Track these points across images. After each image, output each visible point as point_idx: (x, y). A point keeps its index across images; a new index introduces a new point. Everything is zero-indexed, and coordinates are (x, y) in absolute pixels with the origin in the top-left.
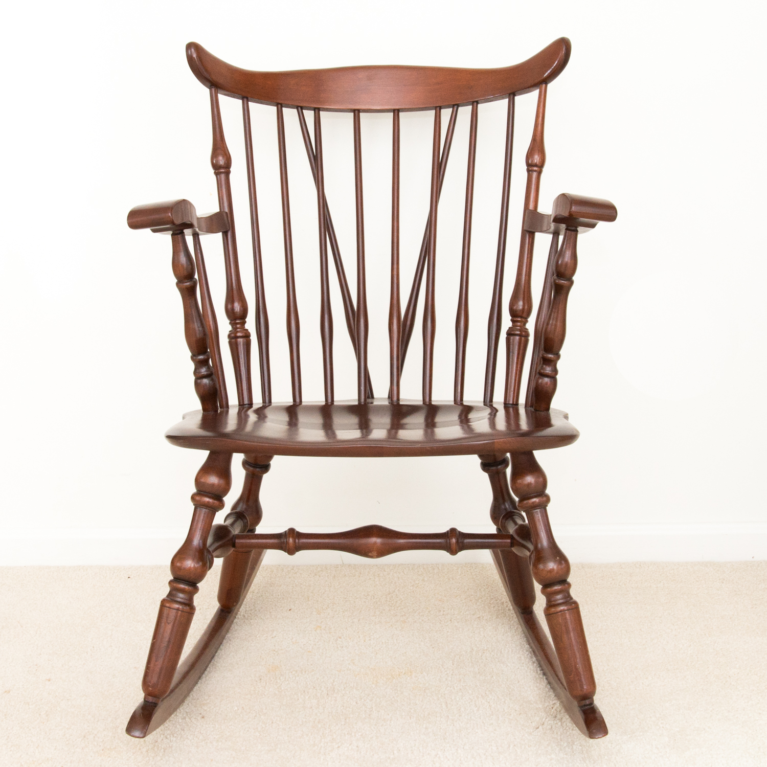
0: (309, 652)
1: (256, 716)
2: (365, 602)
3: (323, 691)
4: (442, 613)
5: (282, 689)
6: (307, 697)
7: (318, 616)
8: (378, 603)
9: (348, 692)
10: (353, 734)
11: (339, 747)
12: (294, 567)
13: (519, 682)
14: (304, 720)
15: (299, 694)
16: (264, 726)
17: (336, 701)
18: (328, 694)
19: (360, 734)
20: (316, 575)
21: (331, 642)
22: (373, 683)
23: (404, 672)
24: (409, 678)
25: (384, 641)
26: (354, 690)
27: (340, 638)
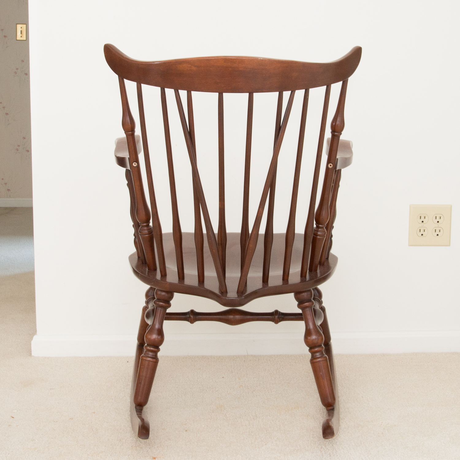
0: (239, 398)
1: (215, 430)
2: (265, 373)
3: (250, 417)
4: (309, 379)
5: (228, 416)
6: (242, 420)
7: (240, 380)
8: (272, 374)
9: (265, 418)
10: (273, 438)
11: (266, 444)
12: (220, 356)
13: (360, 412)
14: (243, 431)
15: (238, 419)
16: (221, 435)
17: (259, 422)
18: (254, 419)
19: (276, 438)
20: (234, 360)
21: (250, 393)
22: (278, 413)
23: (294, 407)
24: (298, 410)
25: (280, 393)
26: (268, 416)
27: (255, 391)
